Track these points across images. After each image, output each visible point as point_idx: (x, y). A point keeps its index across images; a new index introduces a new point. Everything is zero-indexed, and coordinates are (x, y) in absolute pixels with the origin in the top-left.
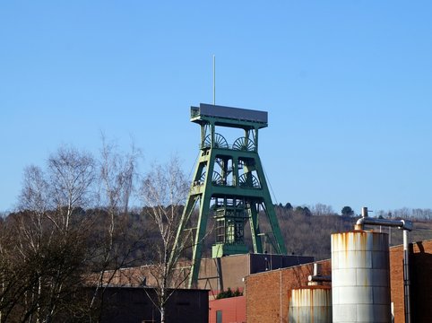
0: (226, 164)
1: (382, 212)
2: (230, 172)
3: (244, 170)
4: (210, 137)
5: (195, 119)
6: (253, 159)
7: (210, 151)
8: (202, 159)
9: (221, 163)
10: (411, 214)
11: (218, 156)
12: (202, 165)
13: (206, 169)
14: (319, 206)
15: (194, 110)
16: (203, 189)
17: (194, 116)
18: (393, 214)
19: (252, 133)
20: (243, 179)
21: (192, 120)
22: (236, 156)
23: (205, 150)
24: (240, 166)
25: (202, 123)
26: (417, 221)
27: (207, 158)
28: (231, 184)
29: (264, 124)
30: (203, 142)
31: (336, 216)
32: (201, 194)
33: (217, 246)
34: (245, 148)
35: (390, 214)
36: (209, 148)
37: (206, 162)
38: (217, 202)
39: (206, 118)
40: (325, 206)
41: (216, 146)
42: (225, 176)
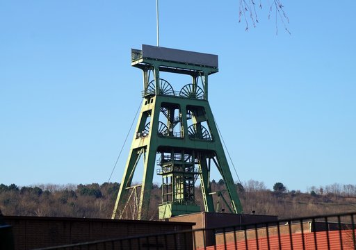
0: (172, 114)
1: (313, 188)
2: (176, 123)
3: (192, 121)
4: (155, 83)
5: (137, 62)
6: (202, 108)
7: (154, 98)
8: (146, 108)
9: (167, 112)
10: (342, 190)
11: (164, 105)
12: (146, 114)
13: (150, 119)
14: (251, 182)
15: (136, 53)
16: (147, 142)
17: (136, 59)
18: (324, 189)
19: (201, 80)
20: (191, 131)
21: (134, 64)
22: (184, 104)
23: (148, 98)
24: (188, 116)
25: (145, 67)
26: (349, 197)
27: (152, 106)
28: (179, 136)
29: (214, 69)
30: (146, 89)
31: (268, 192)
32: (145, 147)
33: (164, 206)
34: (193, 96)
35: (321, 190)
36: (153, 95)
37: (150, 112)
38: (163, 156)
39: (149, 61)
40: (257, 182)
41: (161, 93)
42: (172, 126)
